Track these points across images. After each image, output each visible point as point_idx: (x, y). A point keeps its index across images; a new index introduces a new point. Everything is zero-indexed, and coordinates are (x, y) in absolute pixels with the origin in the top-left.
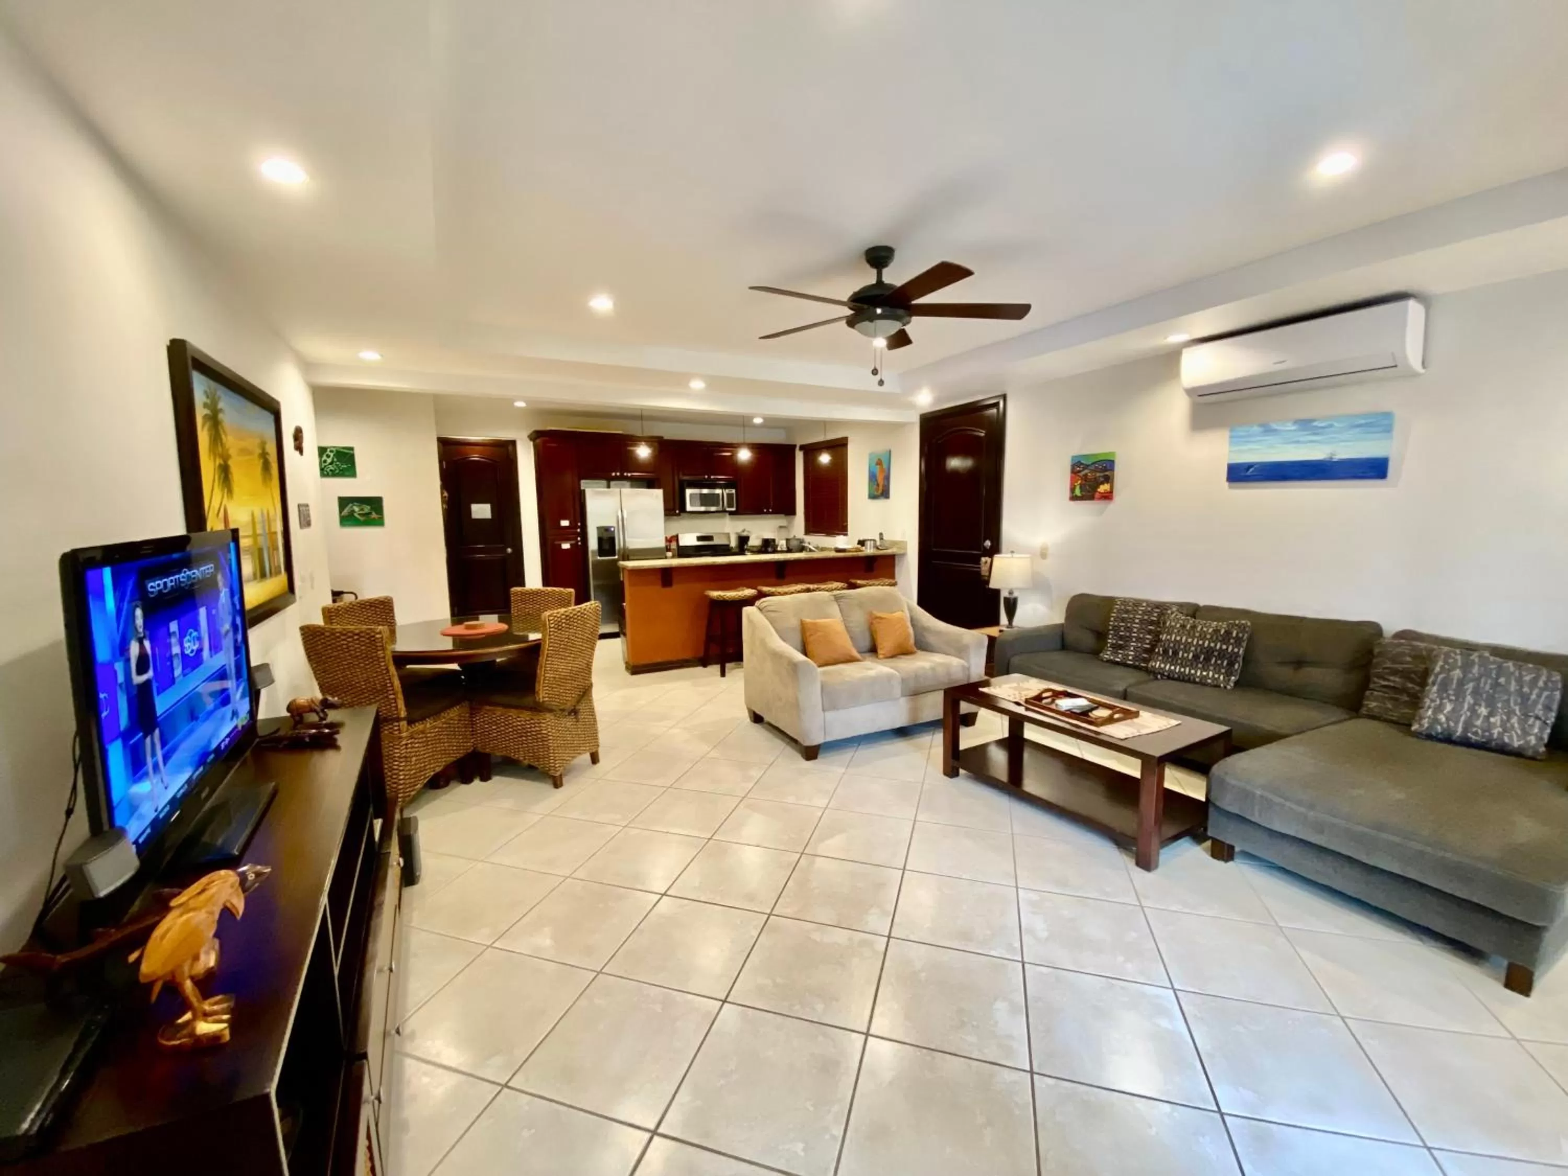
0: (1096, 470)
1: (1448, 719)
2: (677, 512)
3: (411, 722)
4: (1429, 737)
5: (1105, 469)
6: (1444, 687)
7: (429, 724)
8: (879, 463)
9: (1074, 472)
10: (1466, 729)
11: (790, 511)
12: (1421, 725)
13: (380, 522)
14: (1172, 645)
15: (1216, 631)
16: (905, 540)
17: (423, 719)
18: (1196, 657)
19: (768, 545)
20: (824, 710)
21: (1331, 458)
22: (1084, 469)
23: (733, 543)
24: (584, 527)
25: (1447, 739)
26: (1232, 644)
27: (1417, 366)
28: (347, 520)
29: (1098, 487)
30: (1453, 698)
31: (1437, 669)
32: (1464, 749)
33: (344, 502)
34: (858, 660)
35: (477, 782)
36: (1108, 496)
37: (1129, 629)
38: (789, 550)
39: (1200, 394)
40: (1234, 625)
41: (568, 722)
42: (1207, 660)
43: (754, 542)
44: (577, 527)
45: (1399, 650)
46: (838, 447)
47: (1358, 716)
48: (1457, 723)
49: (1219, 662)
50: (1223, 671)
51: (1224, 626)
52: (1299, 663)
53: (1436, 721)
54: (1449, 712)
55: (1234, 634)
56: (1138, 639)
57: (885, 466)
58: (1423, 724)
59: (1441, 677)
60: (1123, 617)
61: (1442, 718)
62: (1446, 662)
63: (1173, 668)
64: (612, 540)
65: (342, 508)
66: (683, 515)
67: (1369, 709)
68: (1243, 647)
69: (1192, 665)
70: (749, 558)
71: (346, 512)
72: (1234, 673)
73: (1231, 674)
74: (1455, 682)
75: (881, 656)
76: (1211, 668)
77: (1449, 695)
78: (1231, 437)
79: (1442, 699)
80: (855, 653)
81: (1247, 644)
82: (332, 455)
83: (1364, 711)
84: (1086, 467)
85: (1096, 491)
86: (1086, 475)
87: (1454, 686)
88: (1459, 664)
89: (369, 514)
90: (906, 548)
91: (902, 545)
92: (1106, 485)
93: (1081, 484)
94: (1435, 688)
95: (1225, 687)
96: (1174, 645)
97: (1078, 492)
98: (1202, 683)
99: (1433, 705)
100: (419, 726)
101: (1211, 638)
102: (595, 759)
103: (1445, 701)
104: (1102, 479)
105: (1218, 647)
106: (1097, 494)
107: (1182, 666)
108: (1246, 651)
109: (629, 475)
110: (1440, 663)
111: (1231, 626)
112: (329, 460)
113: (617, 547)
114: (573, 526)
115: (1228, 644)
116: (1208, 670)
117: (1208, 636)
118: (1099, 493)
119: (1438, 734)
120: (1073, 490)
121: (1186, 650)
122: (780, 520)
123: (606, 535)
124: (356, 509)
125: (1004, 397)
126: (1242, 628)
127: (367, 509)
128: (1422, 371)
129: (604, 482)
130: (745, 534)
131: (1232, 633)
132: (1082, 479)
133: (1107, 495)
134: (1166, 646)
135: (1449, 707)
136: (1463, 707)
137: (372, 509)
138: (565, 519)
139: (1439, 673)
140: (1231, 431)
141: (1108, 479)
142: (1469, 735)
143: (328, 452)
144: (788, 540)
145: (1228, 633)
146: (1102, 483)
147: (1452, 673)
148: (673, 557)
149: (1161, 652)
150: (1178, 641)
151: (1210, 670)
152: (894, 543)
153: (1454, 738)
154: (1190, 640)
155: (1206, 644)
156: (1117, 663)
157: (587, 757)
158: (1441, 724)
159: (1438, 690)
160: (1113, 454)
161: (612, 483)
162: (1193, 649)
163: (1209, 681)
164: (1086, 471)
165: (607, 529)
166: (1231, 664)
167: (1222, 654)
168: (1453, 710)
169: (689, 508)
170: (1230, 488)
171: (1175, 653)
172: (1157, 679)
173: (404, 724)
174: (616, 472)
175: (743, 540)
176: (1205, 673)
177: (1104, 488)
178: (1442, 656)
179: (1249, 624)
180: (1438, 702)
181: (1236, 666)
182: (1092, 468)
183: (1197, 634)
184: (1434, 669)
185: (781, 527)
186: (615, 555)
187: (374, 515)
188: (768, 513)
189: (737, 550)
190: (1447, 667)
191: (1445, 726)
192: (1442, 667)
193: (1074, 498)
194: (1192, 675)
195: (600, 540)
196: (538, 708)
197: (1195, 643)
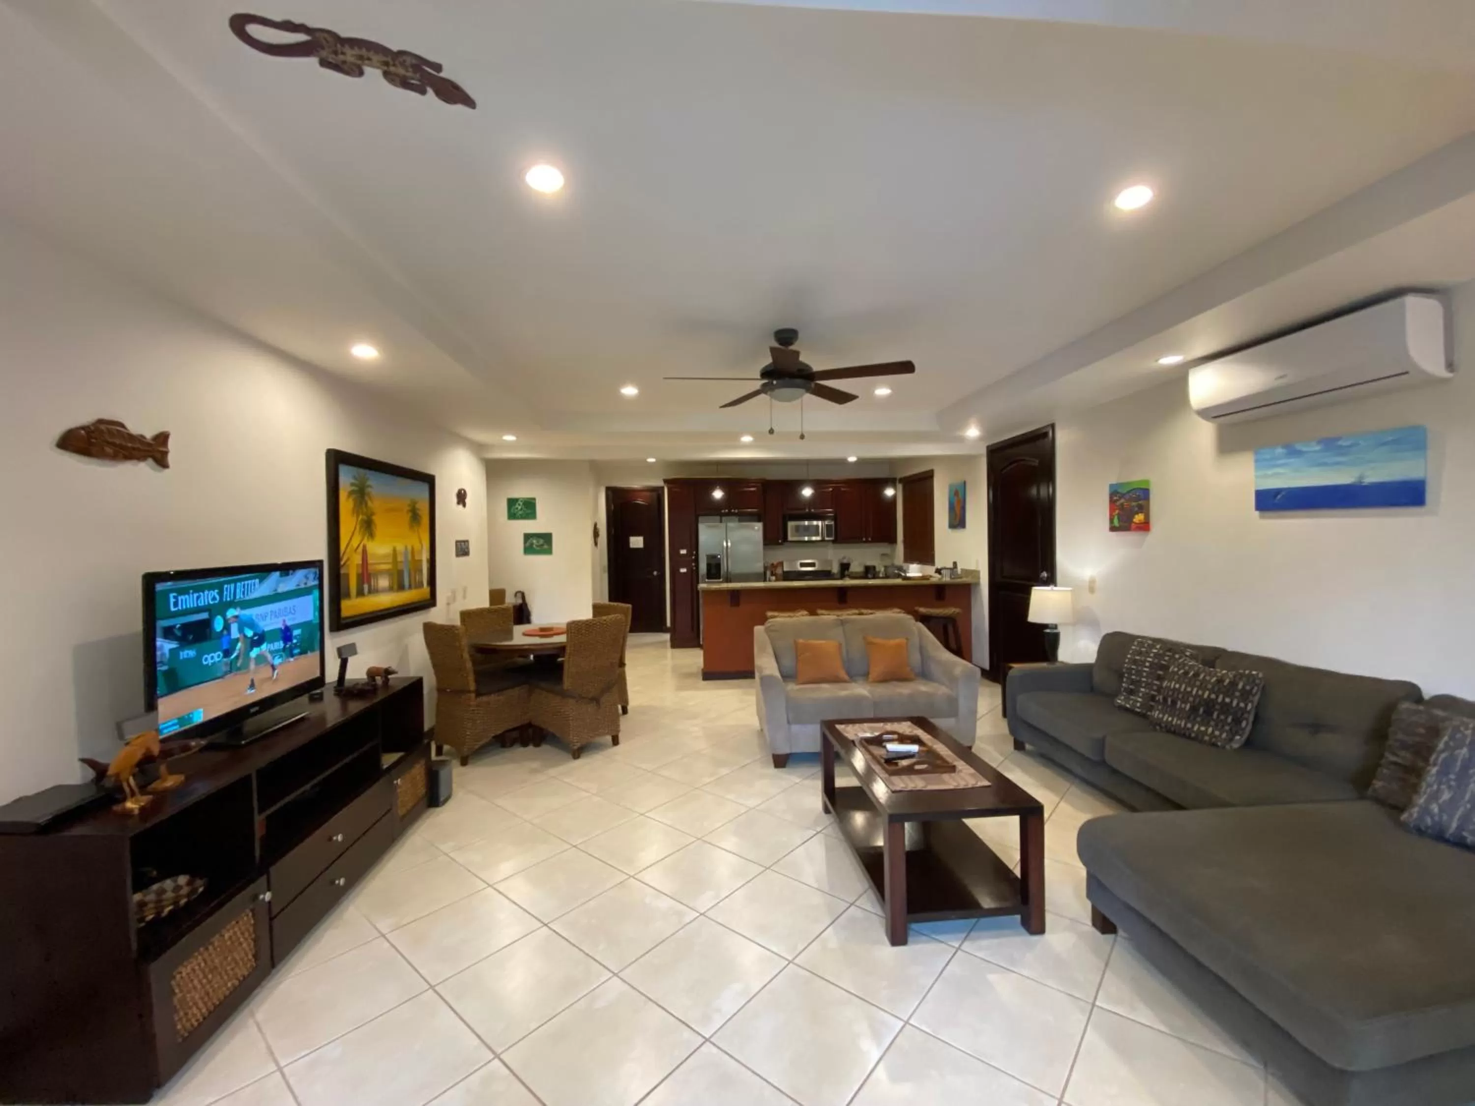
0: (1131, 499)
1: (1441, 810)
2: (780, 541)
3: (478, 694)
4: (1420, 832)
5: (1138, 499)
6: (1444, 771)
7: (493, 698)
8: (956, 493)
9: (1112, 502)
10: (1460, 828)
11: (891, 539)
12: (1411, 815)
13: (549, 551)
14: (1170, 693)
15: (1220, 681)
16: (978, 569)
17: (489, 693)
18: (1194, 709)
19: (869, 571)
20: (789, 722)
21: (1361, 483)
22: (1120, 498)
23: (835, 569)
24: (697, 555)
25: (1439, 836)
26: (1236, 697)
27: (1441, 371)
28: (529, 549)
29: (1133, 517)
30: (1453, 783)
31: (1441, 746)
32: (1456, 850)
33: (527, 537)
34: (845, 681)
35: (531, 748)
36: (1145, 527)
37: (1139, 673)
38: (887, 577)
39: (1215, 415)
40: (1242, 676)
41: (591, 708)
42: (1208, 713)
43: (856, 567)
44: (692, 555)
45: (1414, 718)
46: (928, 477)
47: (1362, 797)
48: (1451, 817)
49: (1222, 717)
50: (1227, 728)
51: (1231, 676)
52: (1316, 728)
53: (1426, 810)
54: (1444, 802)
55: (1240, 686)
56: (1148, 685)
57: (961, 495)
58: (1412, 815)
59: (1443, 755)
60: (1135, 659)
61: (1435, 808)
62: (1452, 738)
63: (1170, 719)
64: (718, 566)
65: (525, 541)
66: (786, 544)
67: (1375, 790)
68: (1252, 702)
69: (1189, 717)
70: (848, 582)
71: (528, 544)
72: (1241, 732)
73: (1237, 733)
74: (1459, 763)
75: (870, 680)
76: (1212, 723)
77: (1449, 780)
78: (1256, 461)
79: (1440, 784)
80: (843, 674)
81: (1260, 700)
82: (521, 504)
83: (1370, 792)
84: (1122, 496)
85: (1132, 522)
86: (1122, 505)
87: (1457, 769)
88: (1468, 741)
89: (542, 545)
90: (979, 578)
91: (976, 574)
92: (1140, 515)
93: (1119, 514)
94: (1434, 770)
95: (1224, 747)
96: (1173, 694)
97: (1116, 523)
98: (1197, 738)
99: (1429, 790)
100: (484, 699)
101: (1213, 687)
102: (615, 741)
103: (1443, 787)
104: (1136, 509)
105: (1220, 700)
106: (1133, 524)
107: (1180, 718)
108: (1258, 708)
109: (736, 511)
110: (1446, 738)
111: (1238, 677)
112: (520, 508)
113: (722, 572)
114: (689, 554)
115: (1232, 697)
116: (1207, 725)
117: (1210, 686)
118: (1136, 523)
119: (1427, 828)
120: (1111, 520)
121: (1185, 702)
122: (884, 548)
123: (713, 562)
124: (535, 541)
125: (1053, 426)
126: (1251, 680)
127: (541, 541)
128: (1450, 375)
129: (718, 518)
130: (845, 561)
131: (1237, 685)
132: (1119, 509)
133: (1142, 525)
134: (1166, 693)
135: (1446, 796)
136: (1463, 798)
137: (545, 542)
138: (683, 548)
139: (1443, 751)
140: (1256, 453)
141: (1144, 509)
142: (1465, 834)
143: (519, 502)
144: (886, 567)
145: (1233, 684)
146: (1137, 513)
147: (1457, 752)
148: (777, 580)
149: (1161, 700)
150: (1177, 689)
151: (1210, 726)
152: (967, 572)
153: (1447, 836)
154: (1189, 689)
155: (1206, 696)
156: (1127, 709)
157: (609, 738)
158: (1432, 817)
159: (1438, 772)
160: (1147, 482)
161: (724, 518)
162: (1191, 699)
163: (1207, 738)
164: (1122, 501)
165: (714, 557)
166: (1237, 721)
167: (1225, 709)
168: (1452, 799)
169: (790, 538)
170: (1261, 517)
171: (1174, 703)
172: (1155, 730)
173: (473, 695)
174: (725, 510)
175: (845, 567)
176: (1203, 729)
177: (1139, 518)
178: (1449, 731)
179: (1261, 675)
180: (1435, 787)
181: (1244, 724)
182: (1127, 497)
183: (1198, 683)
184: (1437, 746)
185: (883, 555)
186: (720, 578)
187: (546, 547)
188: (867, 542)
189: (838, 576)
190: (1451, 744)
191: (1437, 818)
192: (1447, 743)
193: (1113, 529)
194: (1188, 729)
195: (709, 566)
196: (564, 695)
197: (1194, 692)
